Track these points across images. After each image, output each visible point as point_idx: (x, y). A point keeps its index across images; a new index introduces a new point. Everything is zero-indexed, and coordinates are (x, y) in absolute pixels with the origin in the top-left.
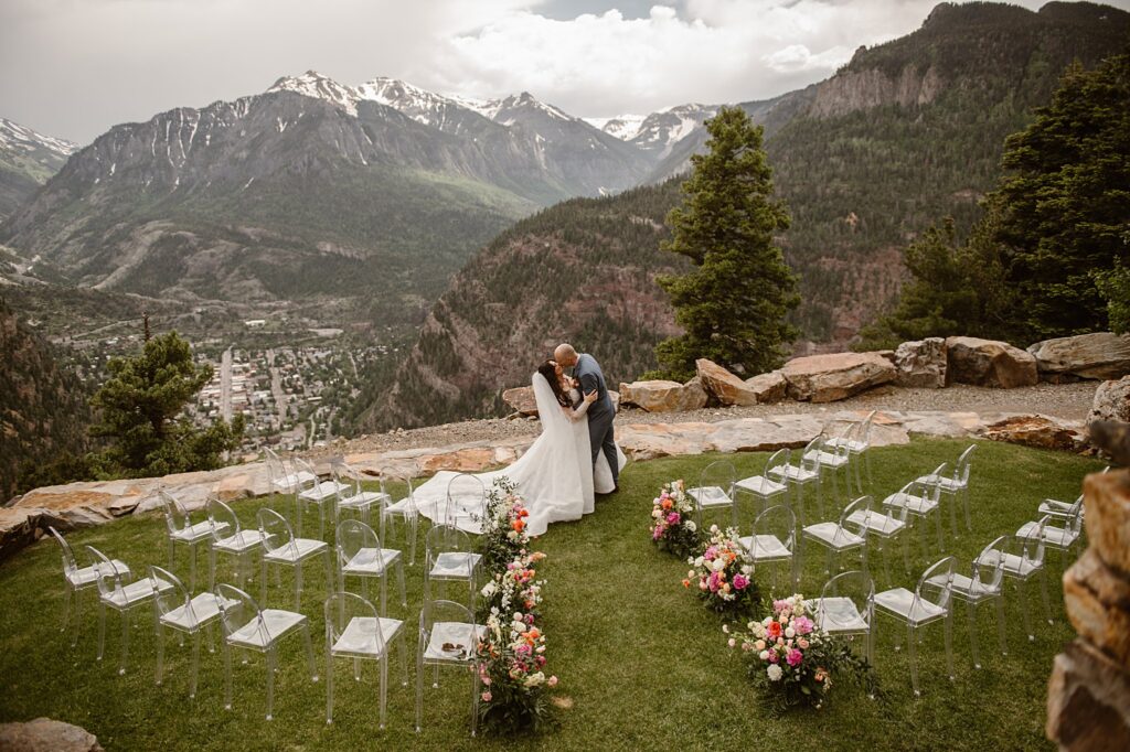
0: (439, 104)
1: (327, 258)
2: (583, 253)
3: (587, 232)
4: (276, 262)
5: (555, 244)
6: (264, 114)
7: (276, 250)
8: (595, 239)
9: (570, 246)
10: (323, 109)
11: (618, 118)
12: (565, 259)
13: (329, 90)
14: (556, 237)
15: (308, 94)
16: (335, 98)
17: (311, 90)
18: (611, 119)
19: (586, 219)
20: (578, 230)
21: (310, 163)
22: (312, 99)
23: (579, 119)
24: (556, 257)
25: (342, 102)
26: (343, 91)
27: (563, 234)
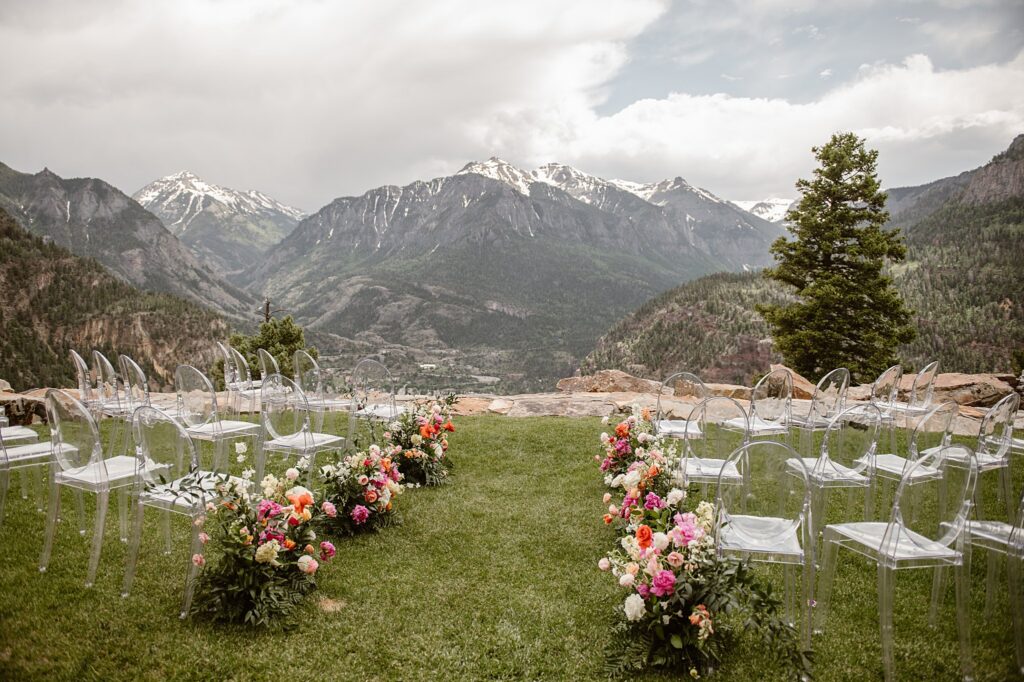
0: (600, 187)
1: (492, 315)
2: (723, 324)
3: (728, 304)
4: (450, 316)
5: (697, 314)
6: (452, 193)
7: (451, 305)
8: (736, 311)
9: (712, 316)
10: (502, 189)
11: (765, 201)
12: (705, 329)
13: (507, 173)
14: (699, 308)
15: (490, 176)
16: (512, 180)
17: (492, 173)
18: (760, 202)
19: (729, 292)
20: (720, 302)
21: (487, 234)
22: (493, 181)
23: (728, 202)
24: (697, 326)
25: (518, 183)
26: (519, 174)
27: (705, 305)
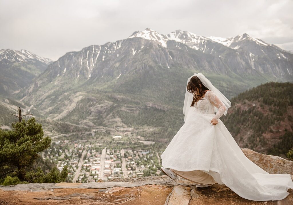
0: (203, 41)
1: (150, 109)
2: (273, 109)
3: (275, 99)
4: (128, 111)
5: (258, 104)
6: (127, 47)
7: (128, 105)
9: (267, 106)
10: (152, 44)
12: (263, 112)
13: (155, 36)
14: (259, 101)
15: (146, 38)
16: (157, 40)
17: (146, 36)
19: (275, 92)
20: (270, 98)
21: (145, 68)
22: (147, 41)
23: (272, 45)
24: (258, 111)
25: (160, 41)
26: (161, 37)
27: (262, 100)
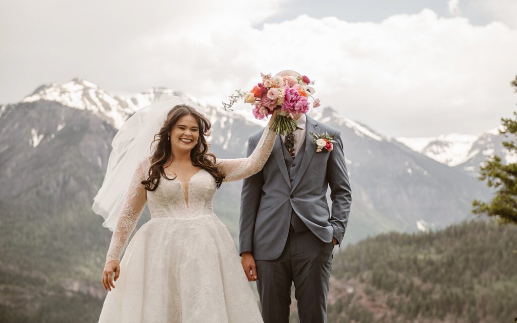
0: (224, 119)
1: (73, 300)
2: (396, 303)
3: (401, 276)
4: (8, 303)
5: (361, 289)
6: (16, 126)
7: (10, 287)
8: (412, 285)
9: (380, 292)
10: (88, 121)
11: (441, 138)
12: (372, 310)
13: (96, 100)
14: (362, 281)
15: (71, 104)
16: (102, 109)
17: (73, 99)
18: (433, 139)
19: (400, 259)
20: (390, 272)
21: (65, 183)
22: (76, 111)
23: (393, 140)
24: (361, 306)
25: (110, 114)
26: (113, 103)
27: (371, 277)
